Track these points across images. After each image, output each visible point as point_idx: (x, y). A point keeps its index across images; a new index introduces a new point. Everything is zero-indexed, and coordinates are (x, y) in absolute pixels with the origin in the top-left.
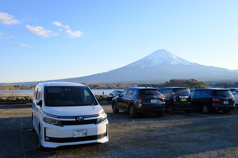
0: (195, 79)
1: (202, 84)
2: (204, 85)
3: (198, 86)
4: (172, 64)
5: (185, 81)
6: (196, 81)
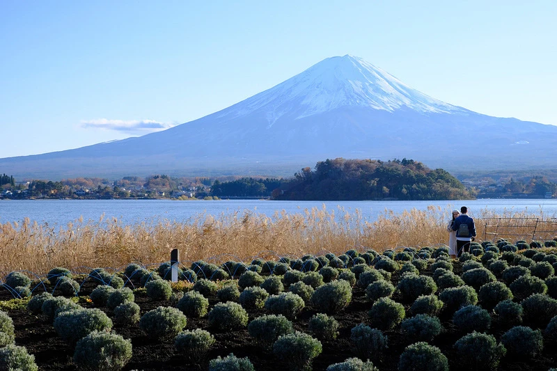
0: (416, 160)
1: (441, 177)
2: (448, 181)
3: (422, 186)
4: (376, 110)
5: (374, 166)
6: (419, 166)
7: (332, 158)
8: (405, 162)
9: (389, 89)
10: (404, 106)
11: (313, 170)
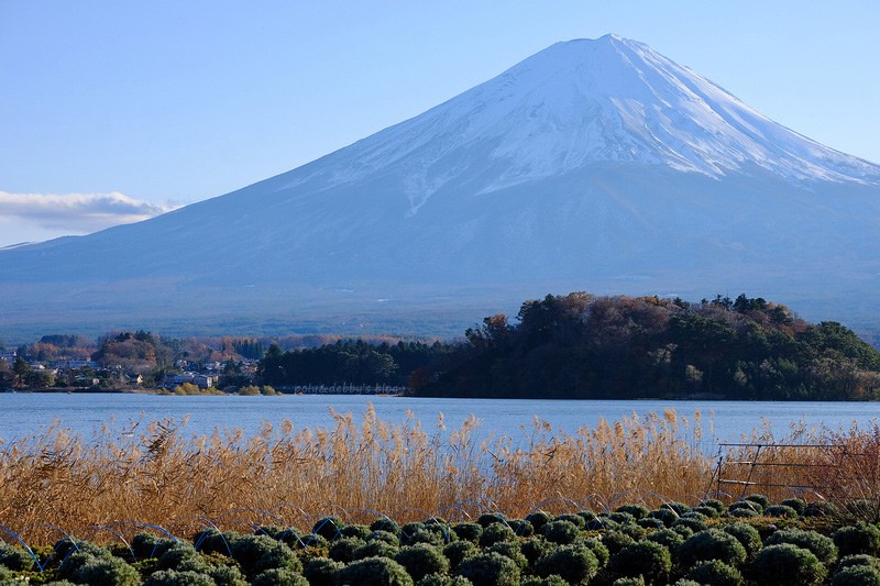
0: (772, 300)
2: (850, 354)
3: (786, 364)
5: (666, 314)
6: (778, 315)
7: (561, 291)
8: (743, 304)
9: (713, 120)
10: (750, 163)
11: (513, 321)
